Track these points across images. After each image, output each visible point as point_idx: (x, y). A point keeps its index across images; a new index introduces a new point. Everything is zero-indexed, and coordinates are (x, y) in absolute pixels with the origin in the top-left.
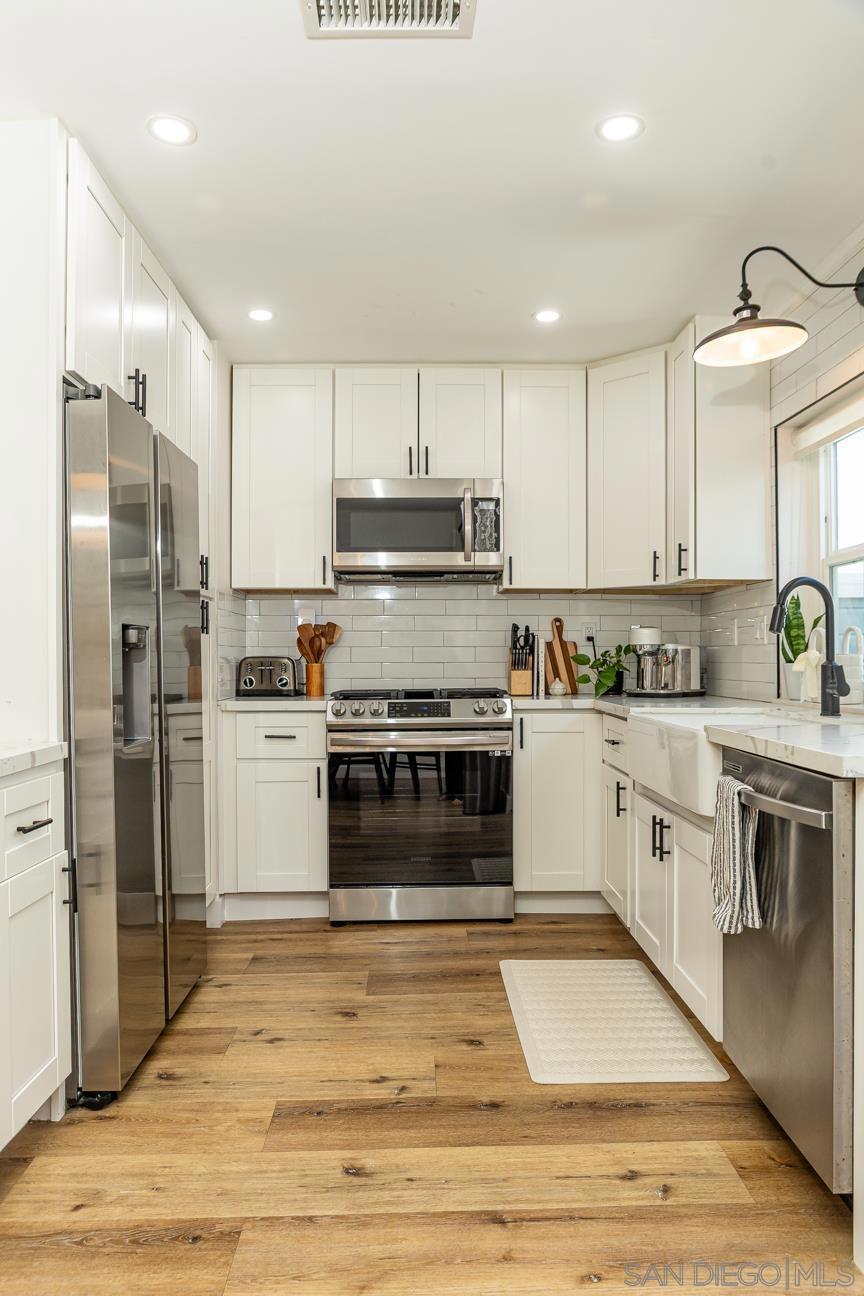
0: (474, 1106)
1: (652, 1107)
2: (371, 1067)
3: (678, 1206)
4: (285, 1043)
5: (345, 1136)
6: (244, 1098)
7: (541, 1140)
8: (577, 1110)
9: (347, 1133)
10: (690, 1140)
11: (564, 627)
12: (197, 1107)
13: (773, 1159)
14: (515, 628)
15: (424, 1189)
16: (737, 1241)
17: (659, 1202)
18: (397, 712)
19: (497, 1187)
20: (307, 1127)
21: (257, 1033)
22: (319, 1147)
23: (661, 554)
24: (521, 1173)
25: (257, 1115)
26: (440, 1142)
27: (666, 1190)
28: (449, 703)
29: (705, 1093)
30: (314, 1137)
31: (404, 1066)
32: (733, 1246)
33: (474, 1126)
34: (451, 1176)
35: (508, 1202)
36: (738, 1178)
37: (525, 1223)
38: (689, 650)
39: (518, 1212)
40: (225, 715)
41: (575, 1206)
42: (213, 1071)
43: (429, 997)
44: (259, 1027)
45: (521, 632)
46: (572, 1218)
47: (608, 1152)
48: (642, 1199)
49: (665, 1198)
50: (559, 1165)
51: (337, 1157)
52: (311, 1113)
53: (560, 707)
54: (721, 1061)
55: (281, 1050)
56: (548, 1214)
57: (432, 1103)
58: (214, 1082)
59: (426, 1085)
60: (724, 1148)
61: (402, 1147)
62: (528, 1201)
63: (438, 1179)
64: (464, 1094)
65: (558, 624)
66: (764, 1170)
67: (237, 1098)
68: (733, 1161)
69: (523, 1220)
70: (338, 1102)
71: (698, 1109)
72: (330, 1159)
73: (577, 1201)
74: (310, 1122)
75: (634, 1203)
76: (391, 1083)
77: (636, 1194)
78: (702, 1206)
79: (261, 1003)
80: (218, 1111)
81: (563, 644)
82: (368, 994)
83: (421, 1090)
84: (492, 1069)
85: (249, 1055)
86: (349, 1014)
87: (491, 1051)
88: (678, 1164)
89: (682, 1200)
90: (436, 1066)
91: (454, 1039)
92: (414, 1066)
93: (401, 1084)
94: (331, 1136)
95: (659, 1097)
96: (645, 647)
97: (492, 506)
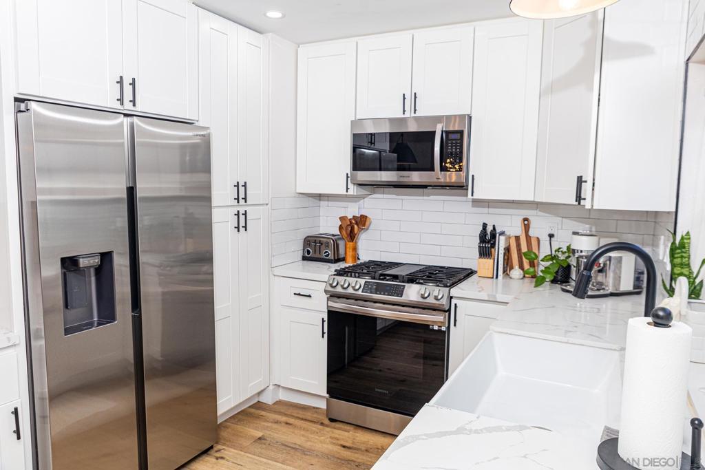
11: (531, 226)
14: (485, 226)
18: (369, 289)
23: (588, 177)
28: (405, 286)
38: (621, 257)
40: (276, 278)
45: (489, 229)
53: (486, 299)
65: (526, 222)
81: (528, 238)
96: (581, 251)
97: (458, 136)
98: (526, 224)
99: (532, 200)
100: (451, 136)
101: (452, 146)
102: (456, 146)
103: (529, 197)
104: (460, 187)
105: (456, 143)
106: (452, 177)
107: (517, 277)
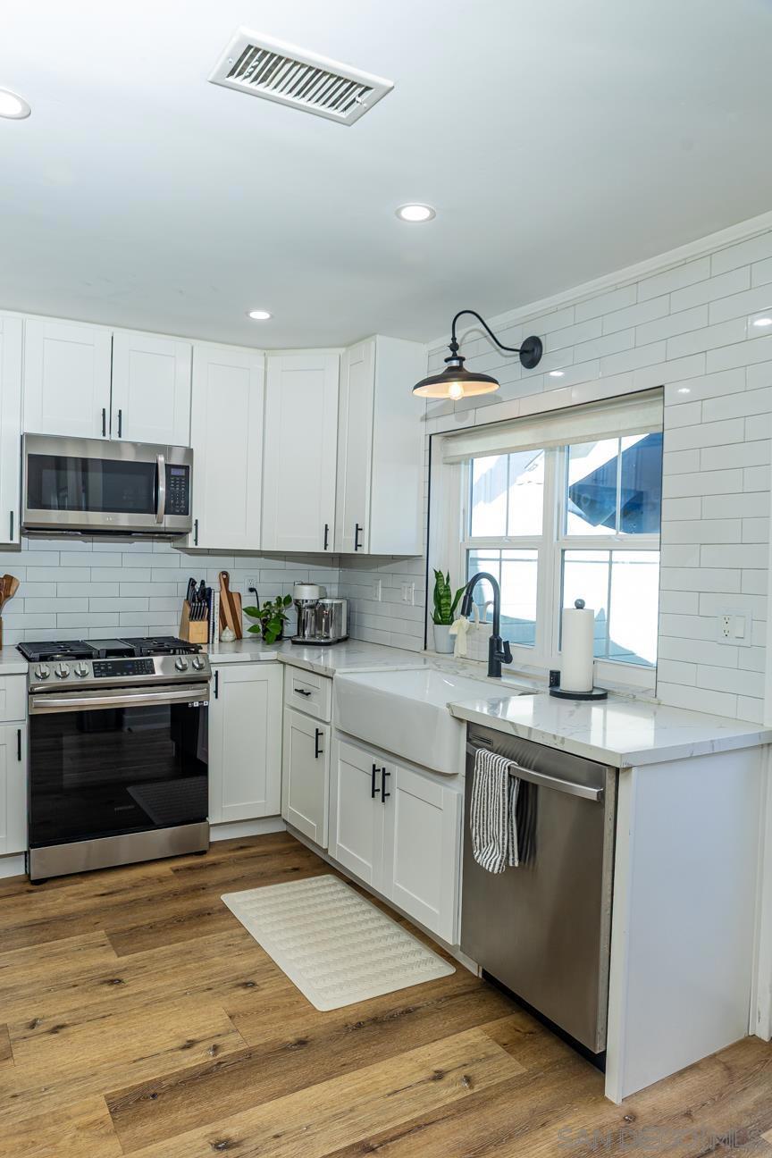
0: (285, 1048)
1: (418, 1011)
2: (172, 1034)
3: (483, 1091)
4: (71, 1030)
5: (193, 1111)
6: (67, 1103)
7: (357, 1064)
8: (367, 1028)
9: (192, 1109)
10: (460, 1031)
11: (229, 579)
12: (23, 1128)
13: (518, 1031)
14: (193, 582)
15: (294, 1141)
16: (534, 1105)
17: (470, 1092)
18: (102, 671)
19: (350, 1119)
20: (152, 1114)
21: (33, 1025)
22: (175, 1131)
23: (331, 527)
24: (360, 1100)
25: (92, 1117)
26: (279, 1091)
27: (468, 1079)
28: (152, 660)
29: (446, 987)
30: (165, 1121)
31: (202, 1024)
32: (534, 1111)
33: (297, 1068)
34: (308, 1121)
35: (365, 1130)
36: (507, 1054)
37: (389, 1144)
39: (379, 1135)
41: (416, 1115)
42: (13, 1081)
43: (179, 946)
44: (31, 1018)
45: (198, 586)
46: (419, 1127)
47: (411, 1059)
48: (457, 1093)
49: (471, 1087)
50: (384, 1083)
51: (197, 1137)
52: (146, 1098)
53: (249, 659)
54: (442, 955)
55: (72, 1039)
56: (401, 1130)
57: (249, 1054)
58: (23, 1093)
59: (234, 1038)
60: (486, 1031)
61: (251, 1107)
62: (380, 1123)
63: (300, 1128)
64: (271, 1038)
65: (225, 576)
66: (518, 1042)
67: (60, 1104)
68: (496, 1041)
69: (386, 1142)
70: (166, 1078)
71: (450, 1002)
72: (194, 1140)
73: (415, 1111)
74: (151, 1108)
75: (454, 1099)
76: (201, 1045)
77: (450, 1091)
78: (498, 1085)
79: (13, 989)
80: (50, 1125)
81: (230, 595)
82: (119, 956)
83: (233, 1045)
84: (279, 1008)
85: (41, 1052)
86: (115, 982)
87: (267, 990)
88: (462, 1055)
89: (484, 1085)
90: (230, 1017)
91: (228, 985)
92: (210, 1022)
93: (210, 1044)
94: (182, 1116)
95: (419, 1000)
96: (307, 601)
97: (182, 472)
98: (225, 578)
99: (258, 549)
100: (174, 472)
101: (175, 484)
102: (180, 484)
103: (254, 546)
104: (177, 535)
105: (181, 480)
106: (169, 522)
107: (231, 638)
